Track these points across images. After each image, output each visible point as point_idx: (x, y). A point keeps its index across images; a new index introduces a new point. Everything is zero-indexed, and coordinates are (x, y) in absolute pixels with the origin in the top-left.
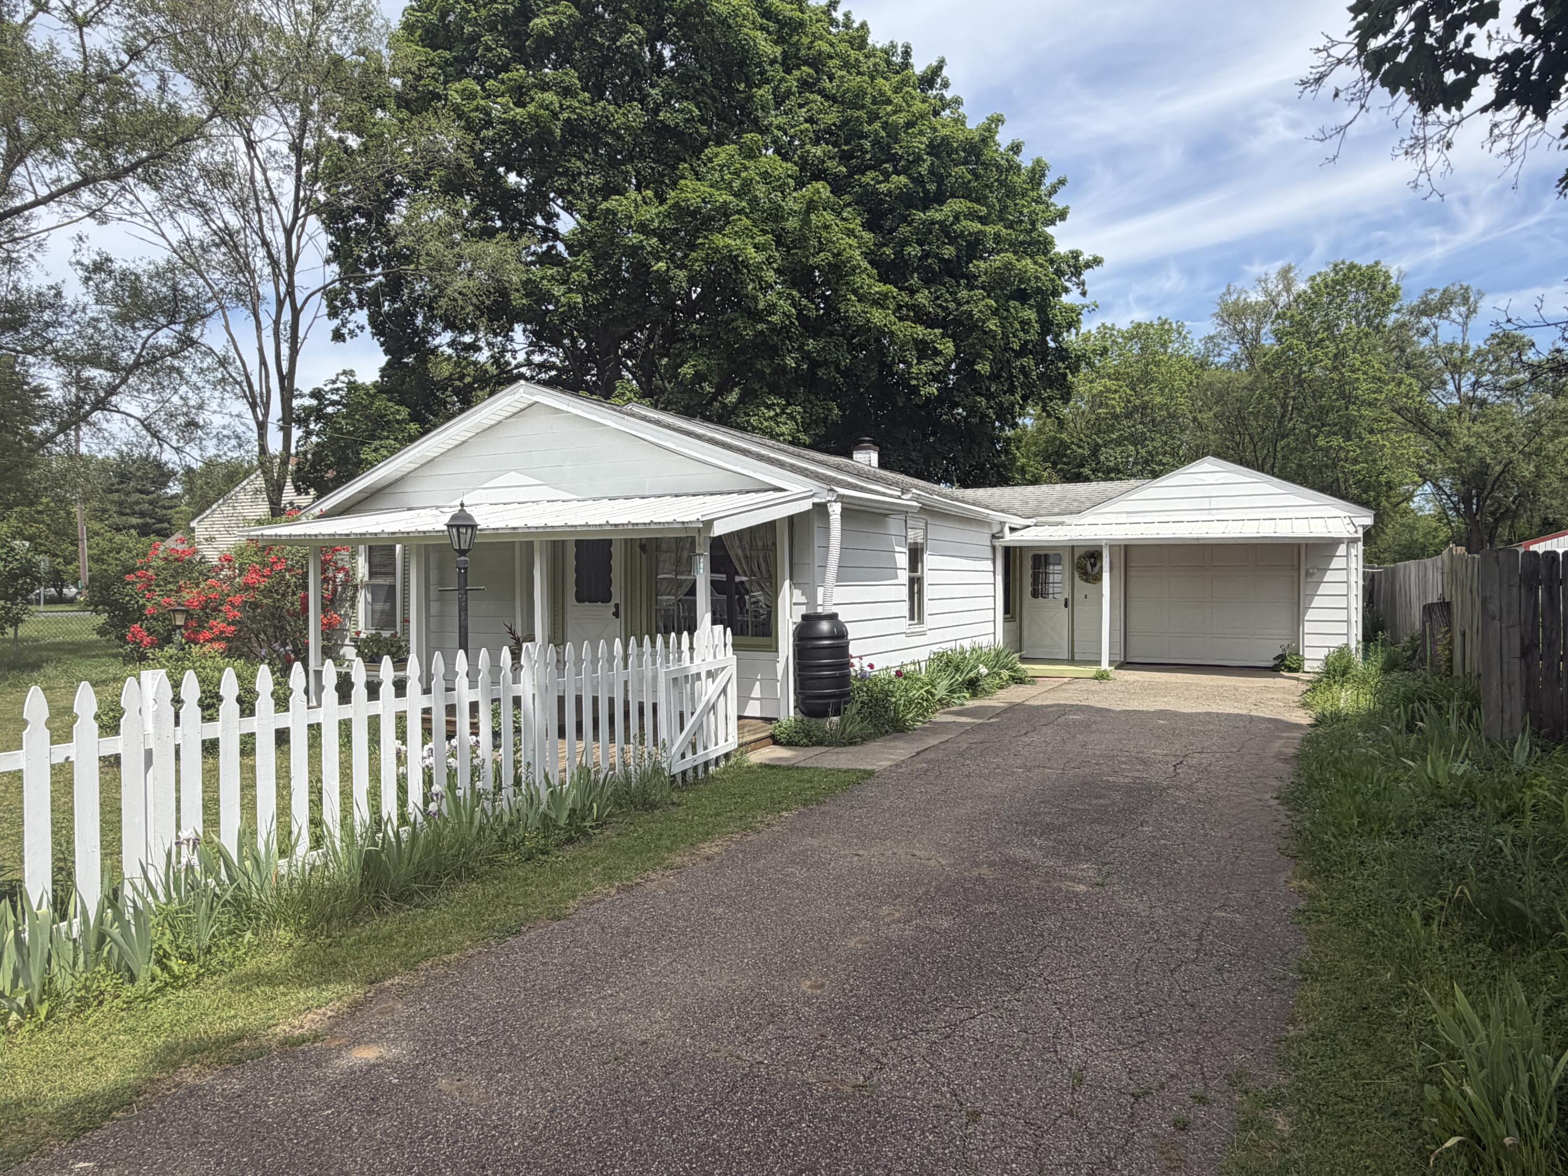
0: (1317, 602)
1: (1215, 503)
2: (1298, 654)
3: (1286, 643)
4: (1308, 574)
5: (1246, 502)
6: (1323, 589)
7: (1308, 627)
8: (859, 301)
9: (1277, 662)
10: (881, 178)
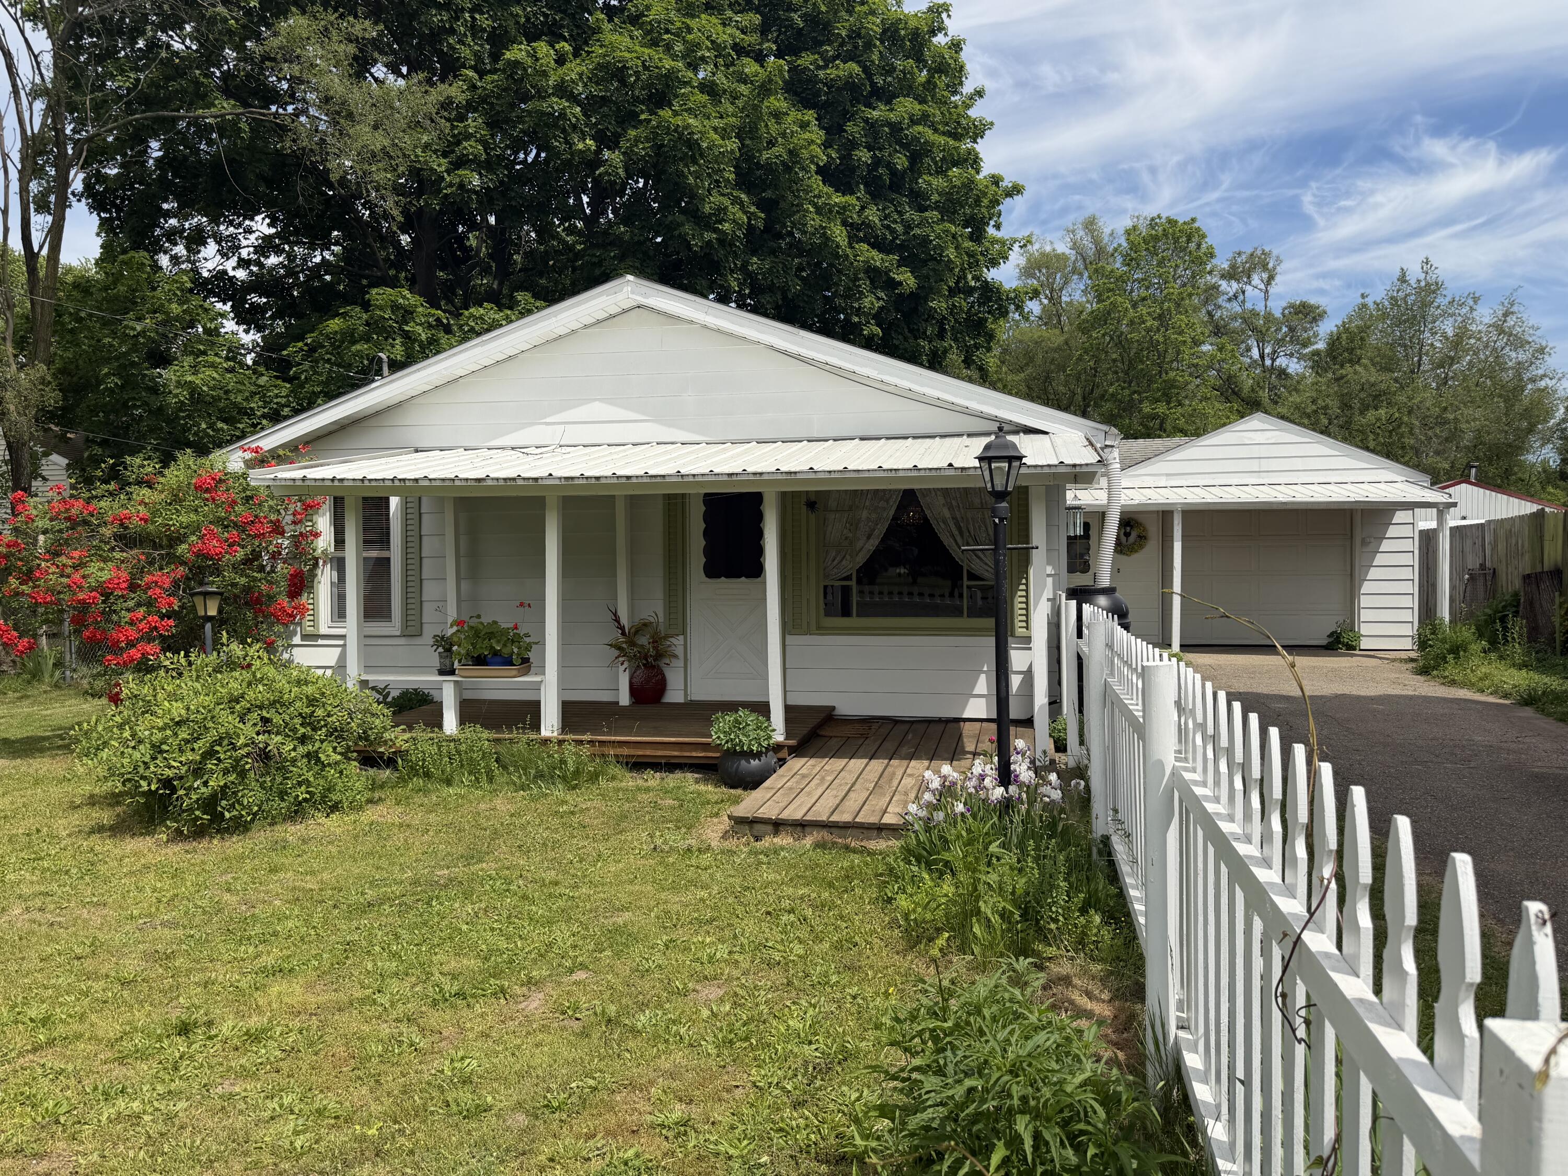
0: (1373, 573)
1: (1266, 465)
2: (1352, 630)
3: (1341, 619)
4: (1364, 543)
5: (1299, 464)
6: (1379, 559)
7: (1364, 601)
8: (817, 213)
9: (1331, 640)
10: (821, 63)
